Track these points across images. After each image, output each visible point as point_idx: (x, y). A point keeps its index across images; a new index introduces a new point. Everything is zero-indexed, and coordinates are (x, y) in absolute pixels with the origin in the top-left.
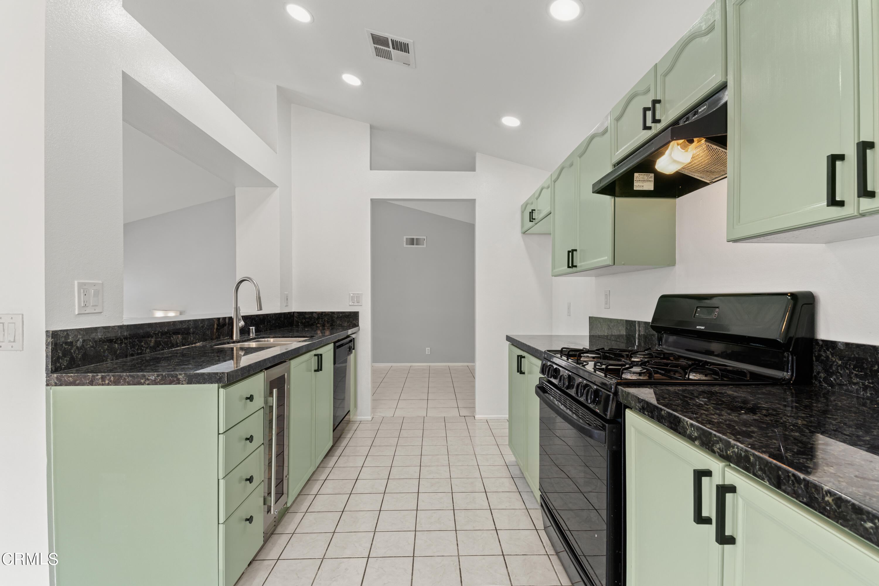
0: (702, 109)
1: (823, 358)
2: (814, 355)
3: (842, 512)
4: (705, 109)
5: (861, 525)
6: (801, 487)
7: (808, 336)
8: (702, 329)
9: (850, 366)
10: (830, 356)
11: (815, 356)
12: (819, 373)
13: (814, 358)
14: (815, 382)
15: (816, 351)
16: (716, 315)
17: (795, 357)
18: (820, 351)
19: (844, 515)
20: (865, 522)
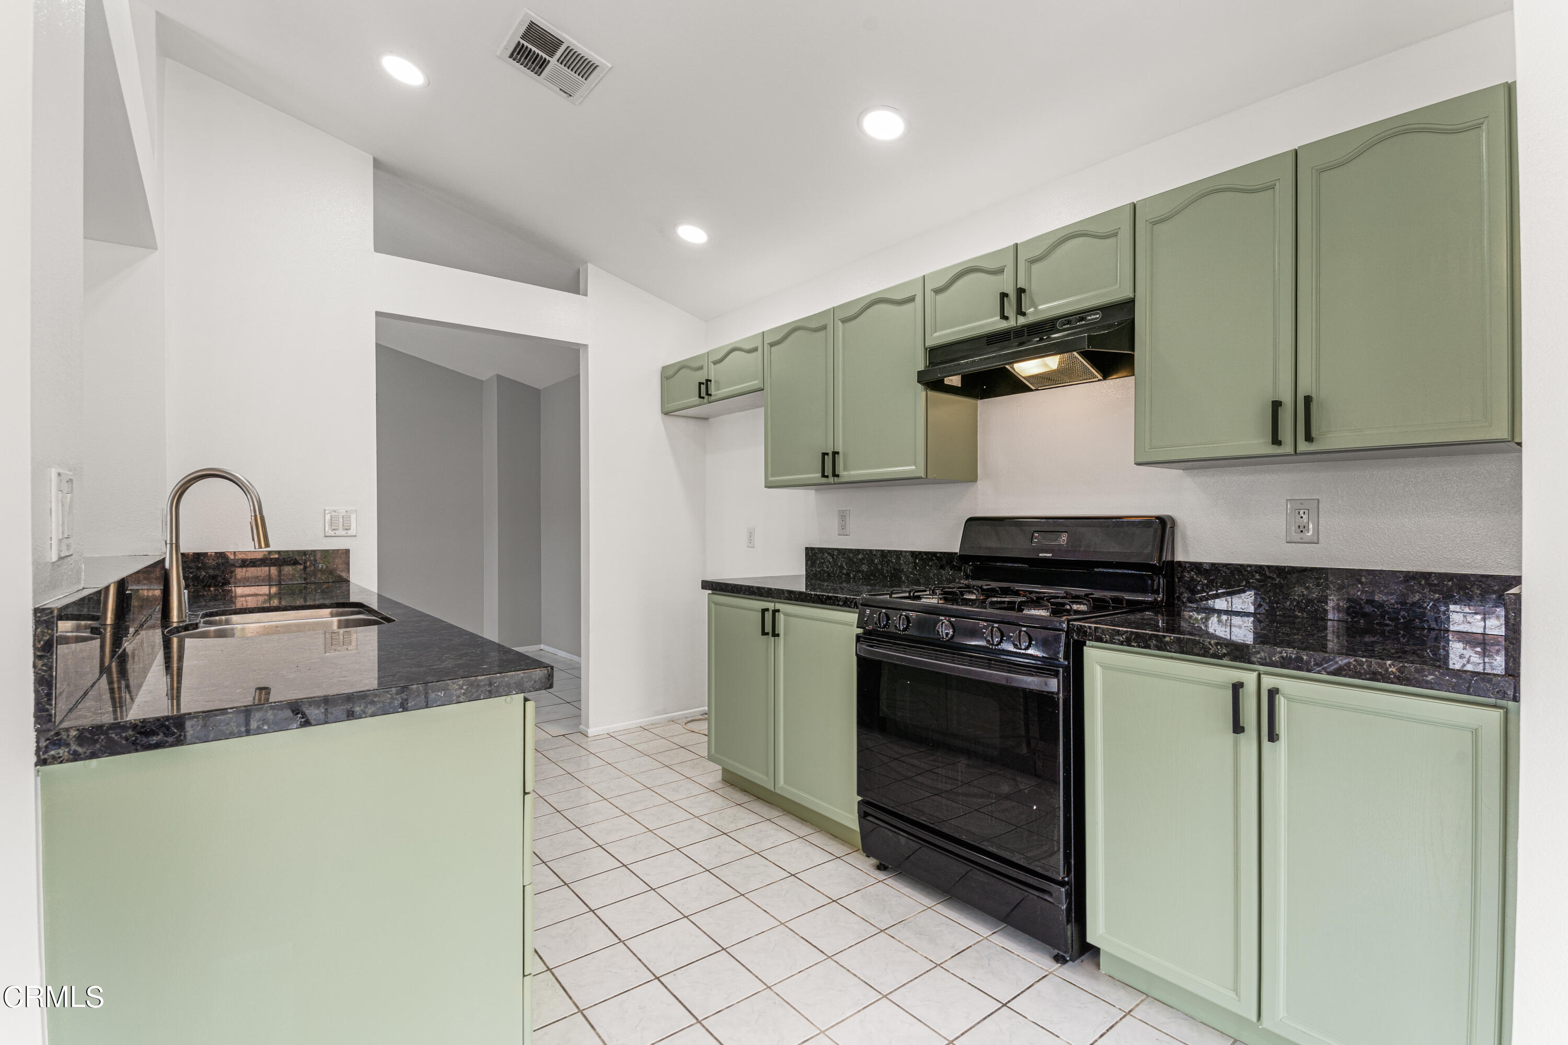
0: (1093, 317)
1: (1186, 578)
2: (1176, 576)
3: (1406, 675)
4: (1097, 318)
5: (1424, 680)
6: (1364, 668)
7: (1172, 560)
8: (1049, 557)
9: (1216, 584)
10: (1195, 577)
11: (1177, 578)
12: (1181, 594)
13: (1176, 580)
14: (1177, 603)
15: (1178, 573)
16: (1064, 540)
17: (1165, 580)
18: (1182, 572)
19: (1408, 677)
20: (1427, 676)
